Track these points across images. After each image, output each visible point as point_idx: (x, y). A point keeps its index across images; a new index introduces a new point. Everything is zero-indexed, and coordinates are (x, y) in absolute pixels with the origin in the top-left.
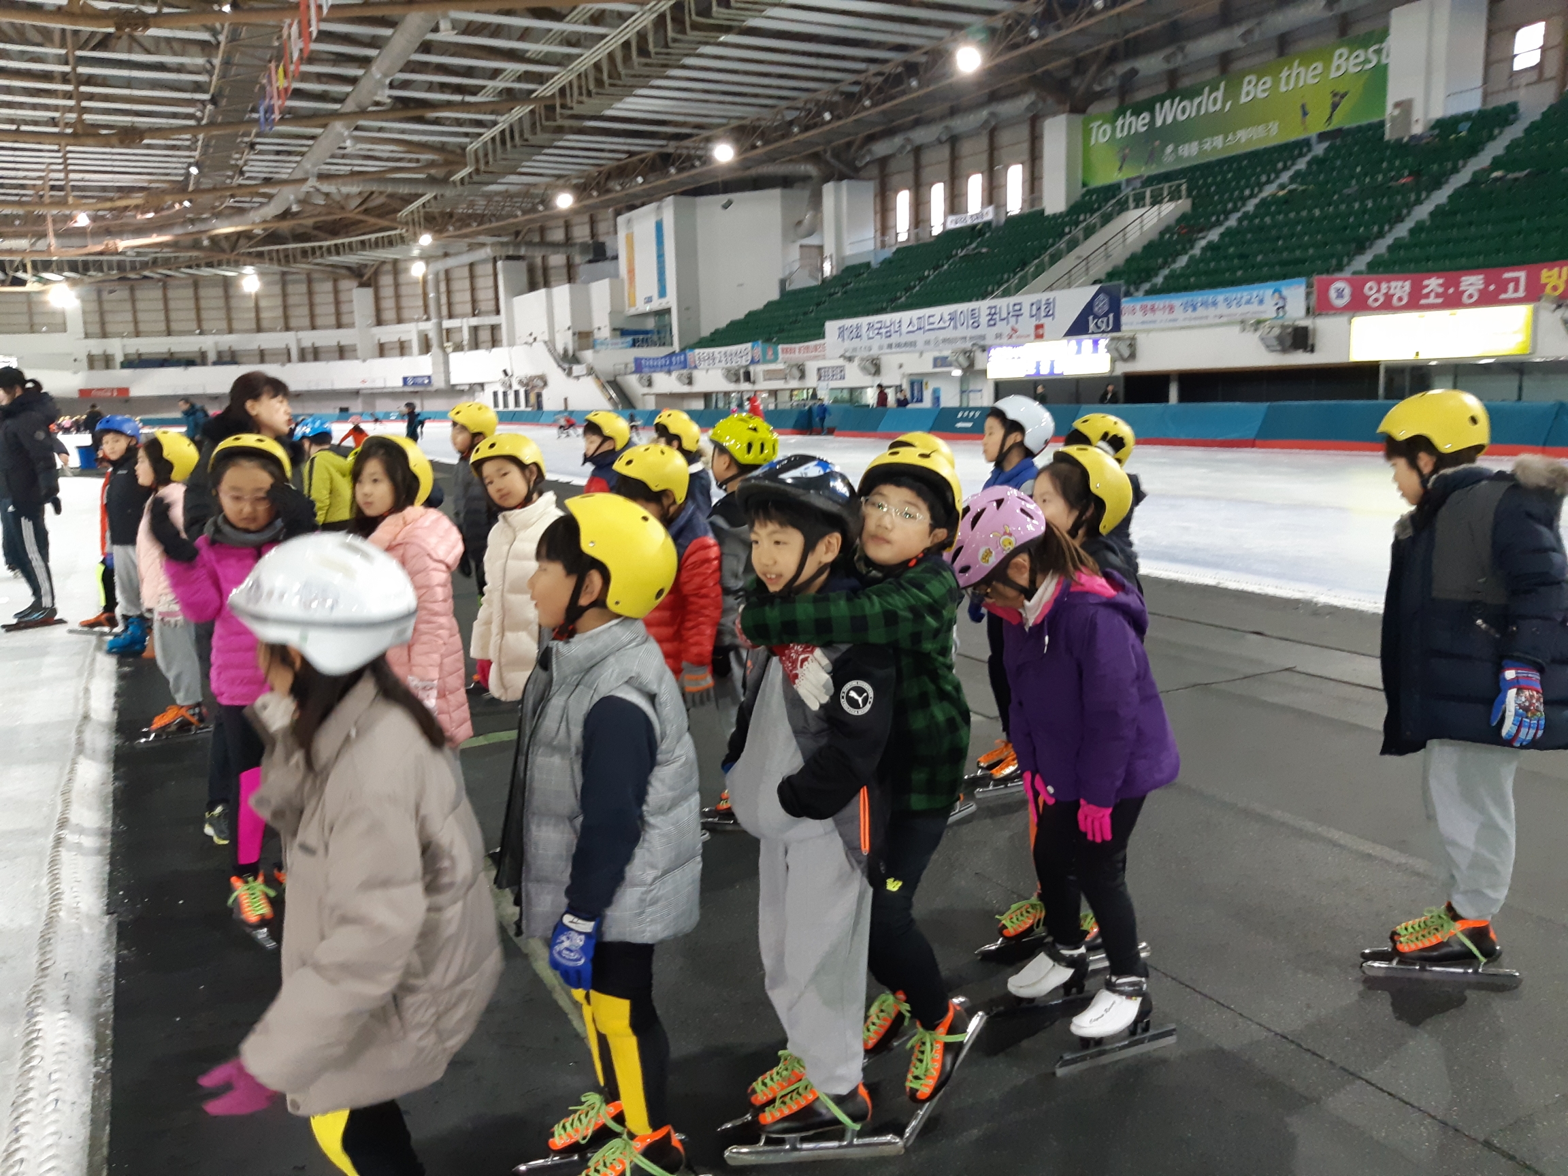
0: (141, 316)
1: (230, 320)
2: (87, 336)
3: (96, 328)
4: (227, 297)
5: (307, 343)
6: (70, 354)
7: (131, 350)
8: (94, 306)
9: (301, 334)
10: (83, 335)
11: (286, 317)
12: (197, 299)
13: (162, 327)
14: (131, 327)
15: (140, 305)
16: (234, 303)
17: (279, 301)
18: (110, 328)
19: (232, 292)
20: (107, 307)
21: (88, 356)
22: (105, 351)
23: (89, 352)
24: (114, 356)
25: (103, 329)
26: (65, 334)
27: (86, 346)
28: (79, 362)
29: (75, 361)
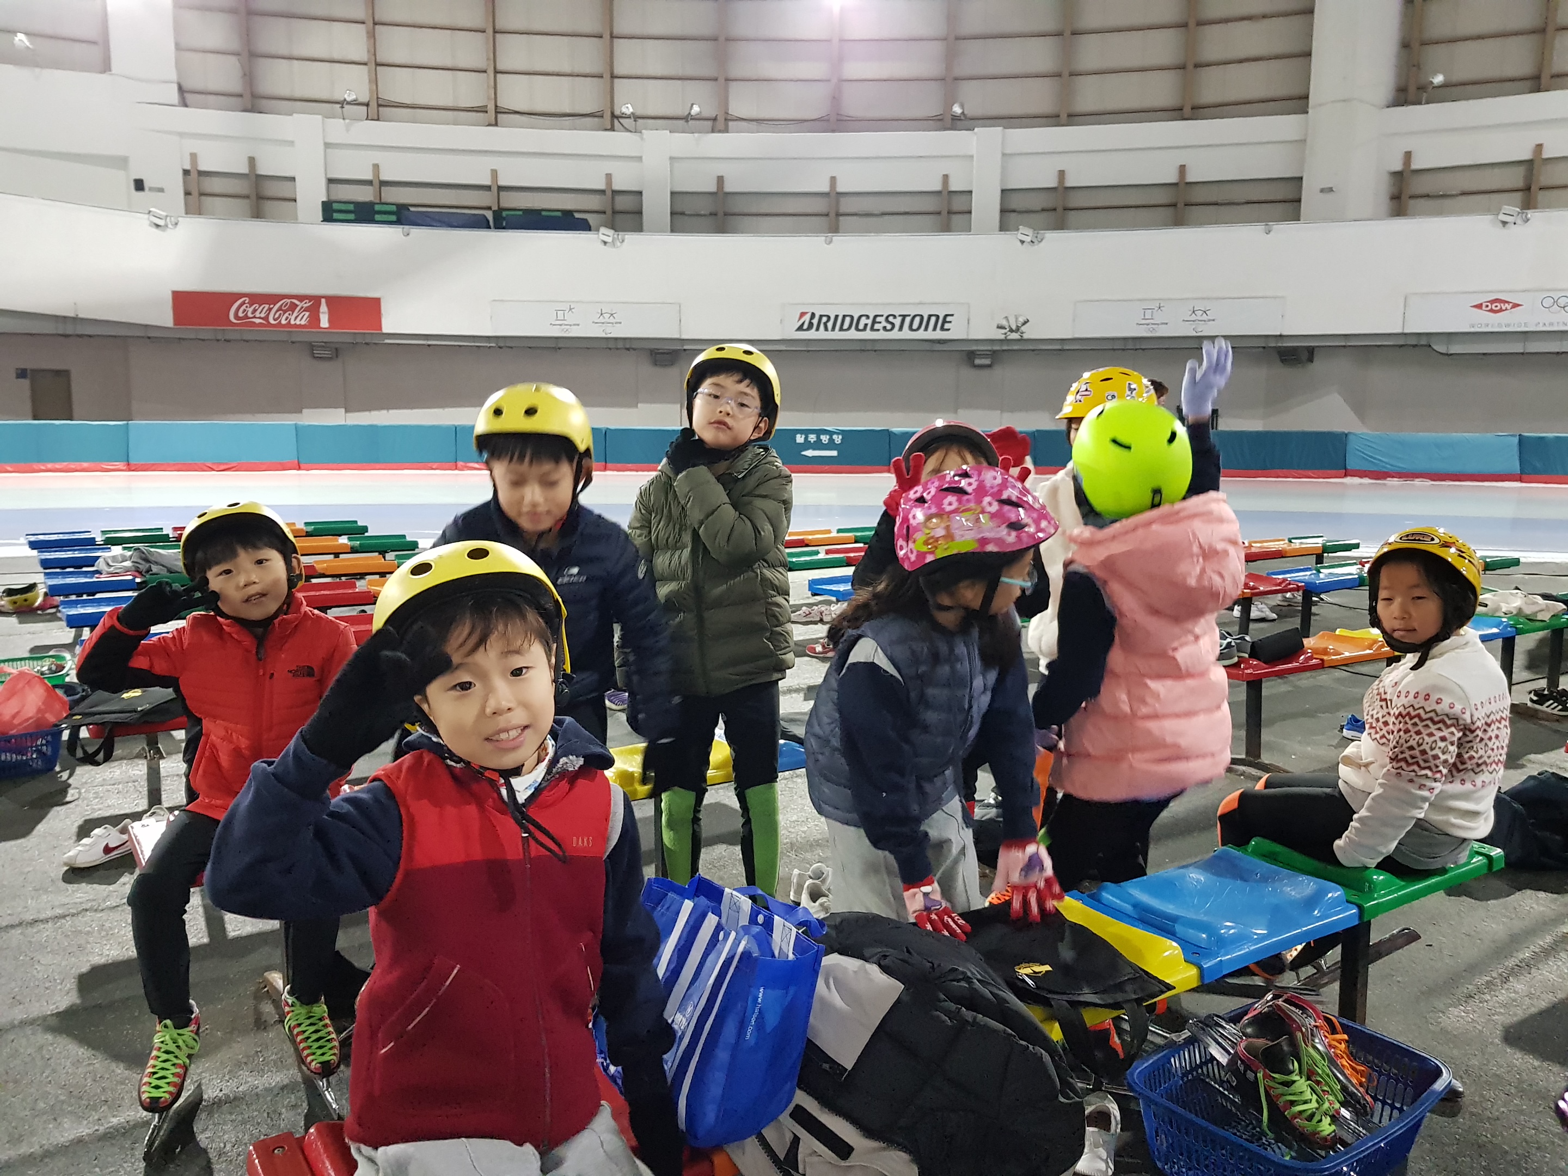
0: (397, 45)
1: (723, 82)
2: (185, 95)
3: (220, 71)
5: (1035, 173)
6: (122, 162)
7: (355, 167)
10: (171, 94)
13: (474, 89)
18: (278, 78)
21: (186, 172)
22: (252, 161)
23: (194, 157)
24: (293, 179)
25: (249, 77)
26: (104, 77)
27: (182, 135)
28: (151, 189)
29: (139, 185)
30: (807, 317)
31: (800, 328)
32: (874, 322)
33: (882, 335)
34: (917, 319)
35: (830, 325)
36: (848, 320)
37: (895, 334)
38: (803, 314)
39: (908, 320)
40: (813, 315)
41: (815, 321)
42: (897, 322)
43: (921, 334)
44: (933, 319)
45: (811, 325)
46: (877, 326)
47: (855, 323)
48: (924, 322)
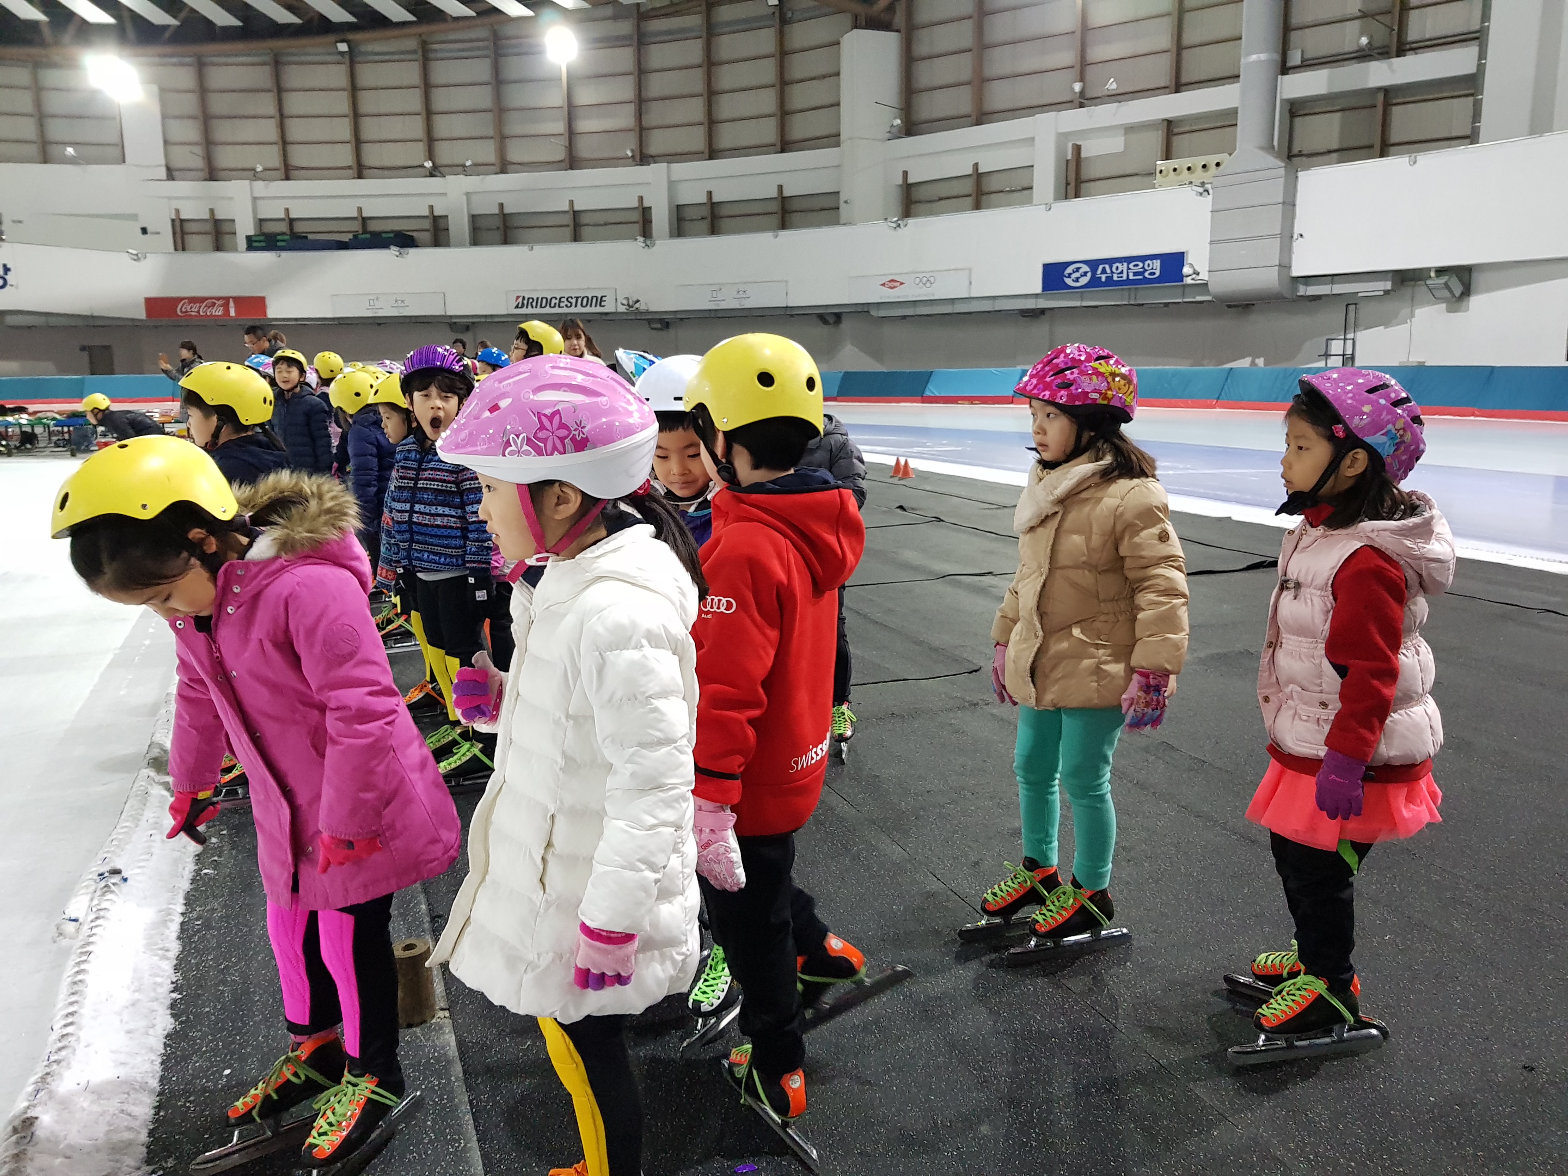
0: (296, 130)
1: (502, 139)
2: (171, 174)
3: (192, 158)
4: (498, 82)
5: (693, 195)
6: (134, 217)
7: (274, 211)
8: (189, 103)
9: (681, 170)
10: (163, 173)
11: (642, 131)
12: (427, 87)
13: (345, 156)
14: (272, 157)
15: (295, 103)
16: (516, 97)
17: (625, 89)
18: (226, 157)
19: (512, 67)
20: (219, 104)
21: (173, 221)
22: (212, 211)
23: (177, 211)
24: (233, 221)
25: (209, 158)
26: (122, 166)
27: (169, 198)
28: (152, 233)
29: (144, 231)
30: (520, 300)
31: (517, 307)
32: (560, 302)
33: (565, 310)
34: (585, 300)
35: (534, 304)
36: (544, 300)
37: (573, 310)
38: (518, 297)
39: (580, 300)
40: (524, 298)
41: (525, 302)
42: (573, 301)
43: (588, 310)
44: (594, 299)
45: (523, 304)
46: (562, 304)
47: (549, 302)
48: (589, 301)
